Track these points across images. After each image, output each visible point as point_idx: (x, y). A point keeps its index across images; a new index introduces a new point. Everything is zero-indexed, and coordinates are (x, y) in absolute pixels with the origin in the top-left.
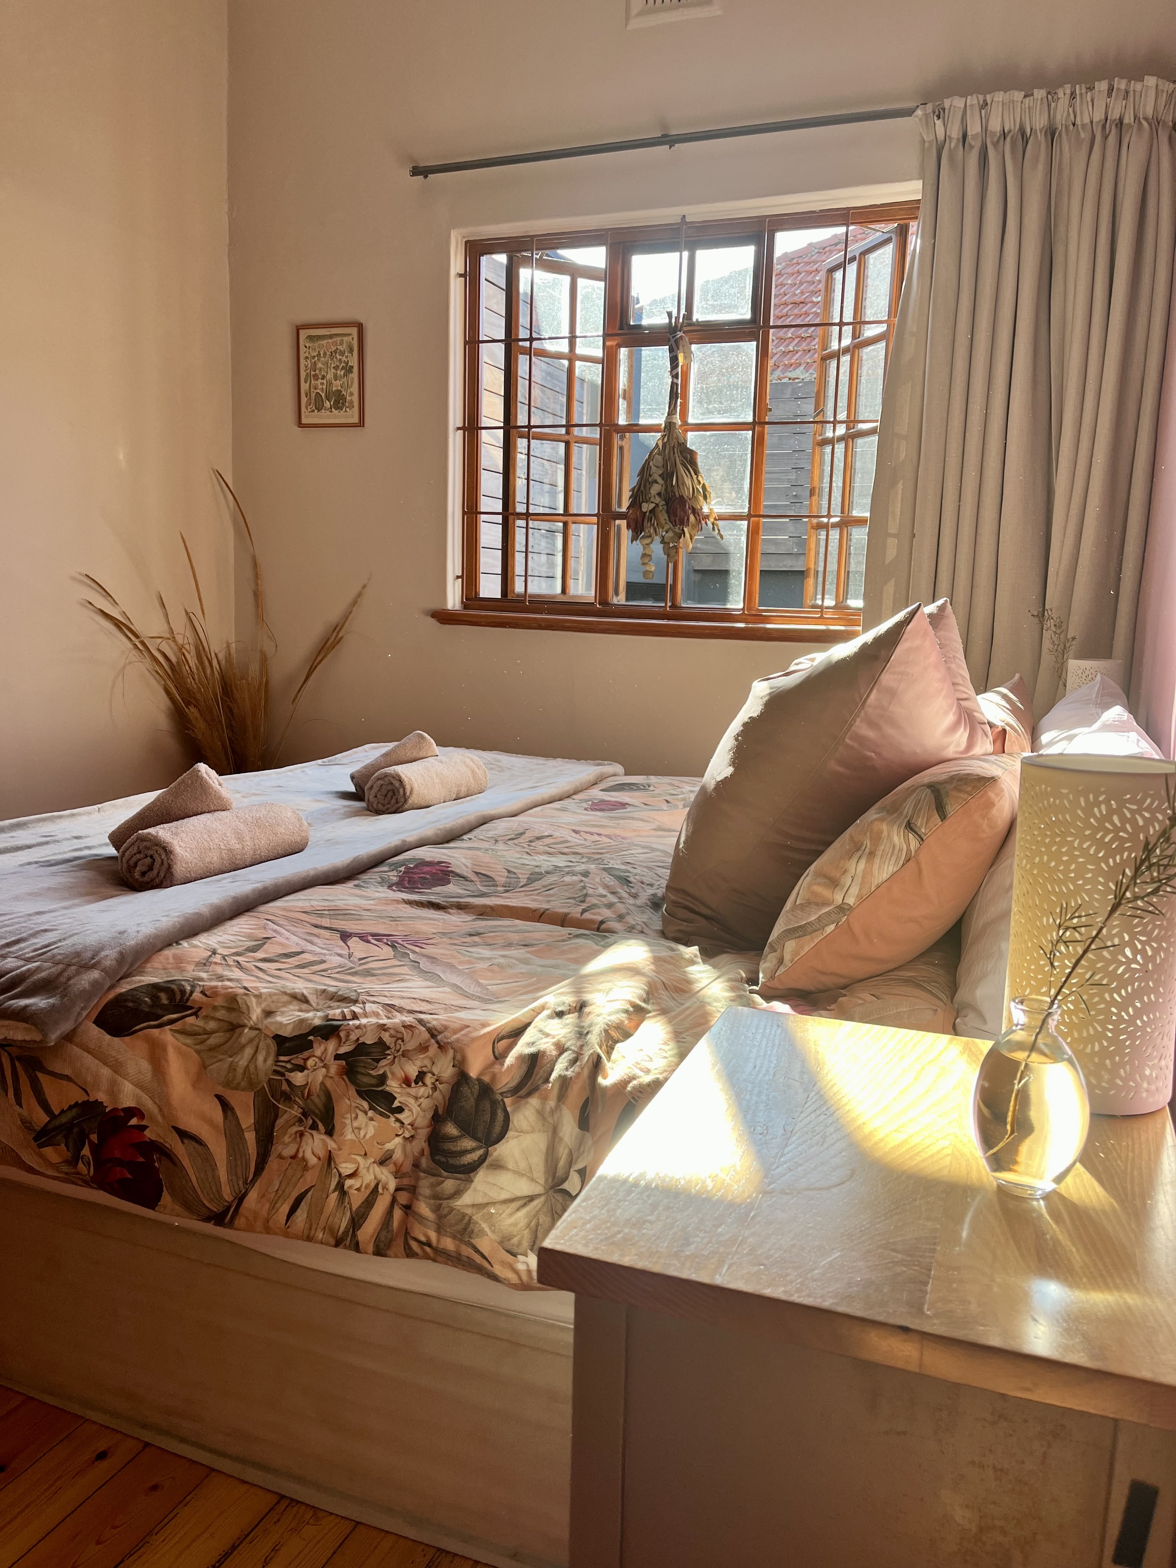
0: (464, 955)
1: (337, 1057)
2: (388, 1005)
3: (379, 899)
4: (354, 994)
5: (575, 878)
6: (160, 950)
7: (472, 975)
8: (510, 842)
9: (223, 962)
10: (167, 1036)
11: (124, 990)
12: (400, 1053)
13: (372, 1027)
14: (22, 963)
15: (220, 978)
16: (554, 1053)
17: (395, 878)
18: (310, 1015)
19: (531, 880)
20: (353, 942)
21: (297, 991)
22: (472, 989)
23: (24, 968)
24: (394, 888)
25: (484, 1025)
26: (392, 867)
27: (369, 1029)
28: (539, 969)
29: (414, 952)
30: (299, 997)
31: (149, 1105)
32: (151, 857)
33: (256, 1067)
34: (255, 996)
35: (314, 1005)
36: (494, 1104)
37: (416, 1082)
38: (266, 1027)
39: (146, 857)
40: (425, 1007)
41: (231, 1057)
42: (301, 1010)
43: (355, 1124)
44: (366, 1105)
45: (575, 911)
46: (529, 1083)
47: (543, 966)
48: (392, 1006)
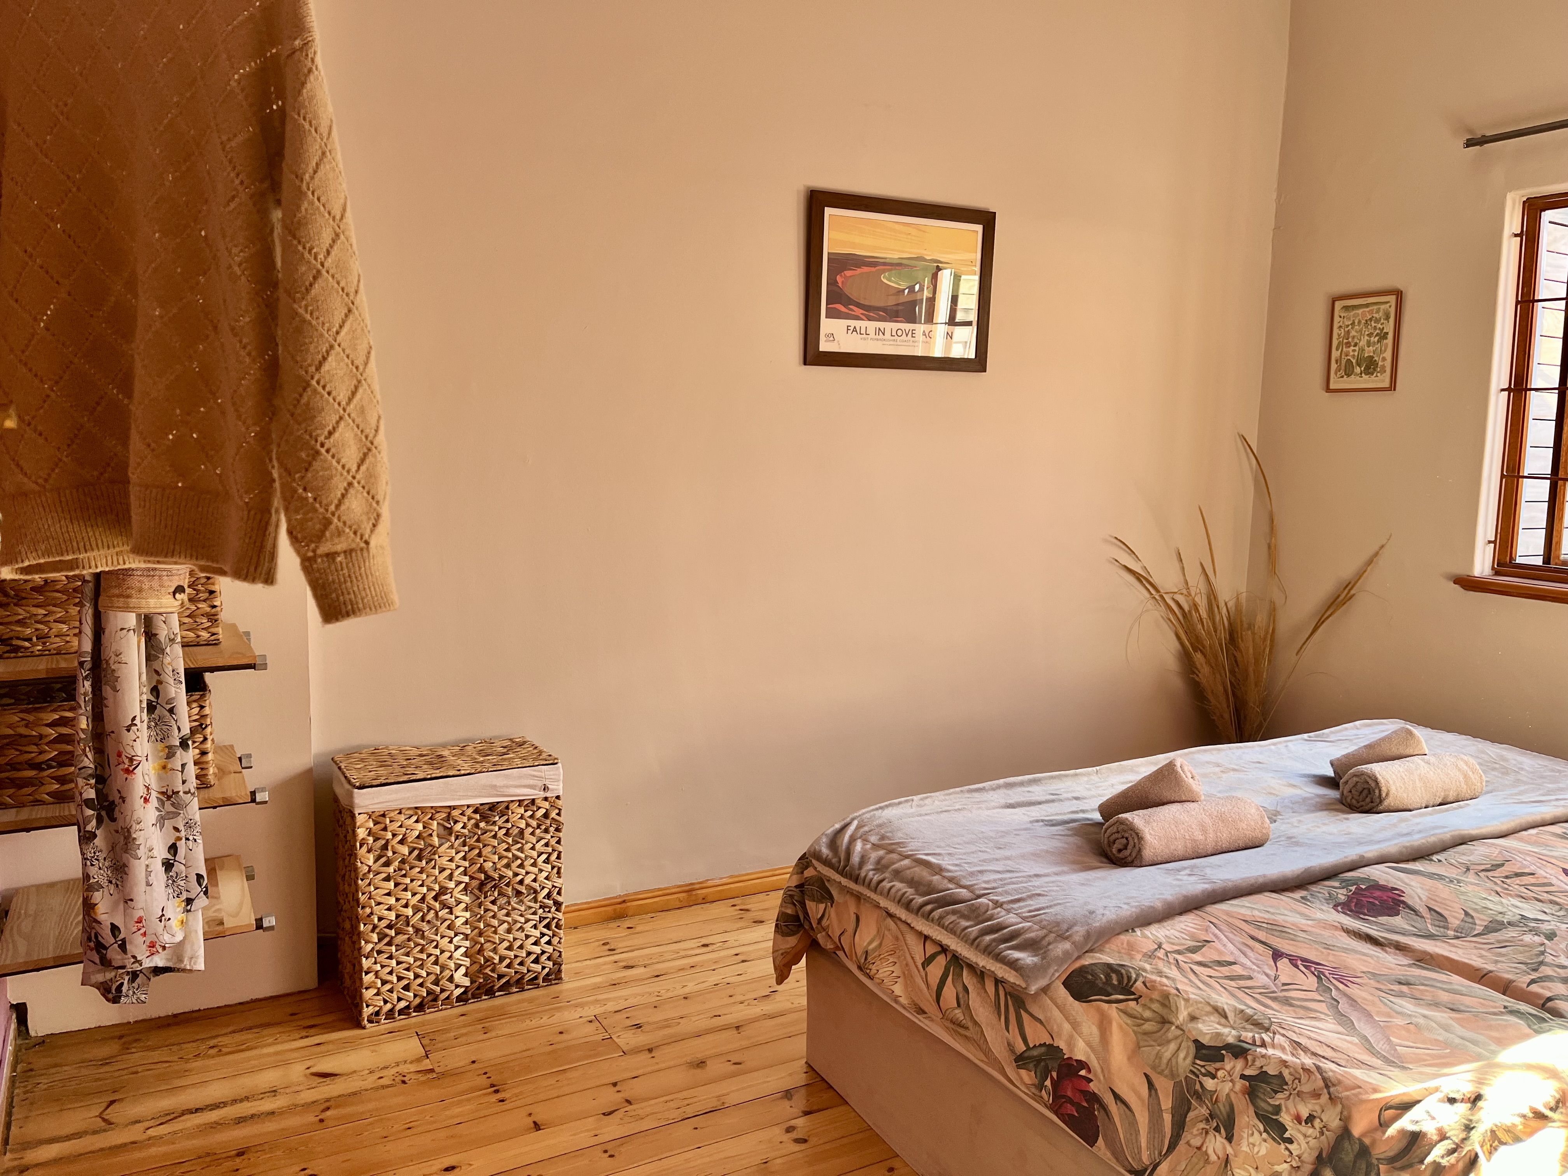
0: (1385, 1004)
1: (1243, 1077)
2: (1295, 1041)
3: (1319, 921)
4: (1267, 1021)
5: (1536, 938)
6: (1118, 934)
7: (1385, 1030)
8: (1482, 874)
9: (1165, 958)
10: (1112, 1010)
11: (1087, 963)
12: (1296, 1092)
13: (1276, 1060)
14: (1020, 920)
15: (1160, 973)
16: (1435, 1138)
17: (1343, 897)
18: (1226, 1031)
19: (1489, 929)
20: (1283, 963)
21: (1219, 1004)
22: (1380, 1046)
23: (1020, 925)
24: (1339, 908)
25: (1375, 1090)
26: (1343, 884)
27: (1272, 1061)
28: (1457, 1041)
29: (1337, 988)
30: (1220, 1011)
31: (1094, 1063)
32: (1127, 839)
33: (1177, 1063)
34: (1184, 999)
35: (1232, 1022)
36: (1369, 1166)
37: (1306, 1123)
38: (1189, 1031)
39: (1123, 837)
40: (1329, 1053)
41: (1159, 1045)
42: (1219, 1024)
43: (1251, 1140)
44: (1262, 1128)
45: (1522, 981)
46: (1407, 1158)
47: (1462, 1038)
48: (1299, 1044)
